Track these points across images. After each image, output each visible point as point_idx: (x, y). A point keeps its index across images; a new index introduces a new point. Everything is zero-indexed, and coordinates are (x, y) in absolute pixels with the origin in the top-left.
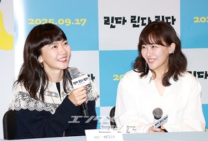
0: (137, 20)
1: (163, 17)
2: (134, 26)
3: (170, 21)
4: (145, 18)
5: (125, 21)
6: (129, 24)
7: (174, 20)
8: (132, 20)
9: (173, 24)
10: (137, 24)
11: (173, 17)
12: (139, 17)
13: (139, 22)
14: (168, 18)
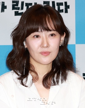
0: (20, 5)
1: (53, 3)
2: (17, 14)
3: (62, 7)
4: (31, 4)
5: (4, 7)
6: (10, 11)
7: (67, 7)
8: (13, 6)
9: (66, 12)
10: (20, 11)
11: (66, 3)
12: (23, 3)
13: (22, 9)
14: (59, 4)
